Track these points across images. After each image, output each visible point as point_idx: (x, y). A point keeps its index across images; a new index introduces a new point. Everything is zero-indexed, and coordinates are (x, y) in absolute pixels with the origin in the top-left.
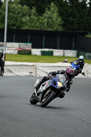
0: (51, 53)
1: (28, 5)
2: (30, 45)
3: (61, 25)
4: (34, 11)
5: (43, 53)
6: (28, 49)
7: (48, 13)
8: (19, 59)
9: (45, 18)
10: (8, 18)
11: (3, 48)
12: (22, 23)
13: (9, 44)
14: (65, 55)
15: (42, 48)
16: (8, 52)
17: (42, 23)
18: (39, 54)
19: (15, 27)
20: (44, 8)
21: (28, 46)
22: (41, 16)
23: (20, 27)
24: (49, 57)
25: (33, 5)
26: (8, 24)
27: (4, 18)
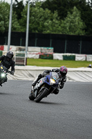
0: (73, 58)
1: (49, 9)
2: (51, 49)
3: (83, 30)
4: (56, 14)
5: (65, 58)
6: (49, 53)
7: (70, 17)
8: (41, 63)
9: (67, 22)
10: (30, 22)
11: (24, 52)
12: (43, 26)
13: (31, 49)
14: (88, 60)
15: (64, 53)
16: (30, 56)
17: (64, 28)
18: (61, 58)
19: (37, 32)
20: (66, 12)
21: (49, 50)
22: (64, 20)
23: (42, 31)
24: (71, 62)
25: (55, 9)
26: (30, 28)
27: (26, 22)
